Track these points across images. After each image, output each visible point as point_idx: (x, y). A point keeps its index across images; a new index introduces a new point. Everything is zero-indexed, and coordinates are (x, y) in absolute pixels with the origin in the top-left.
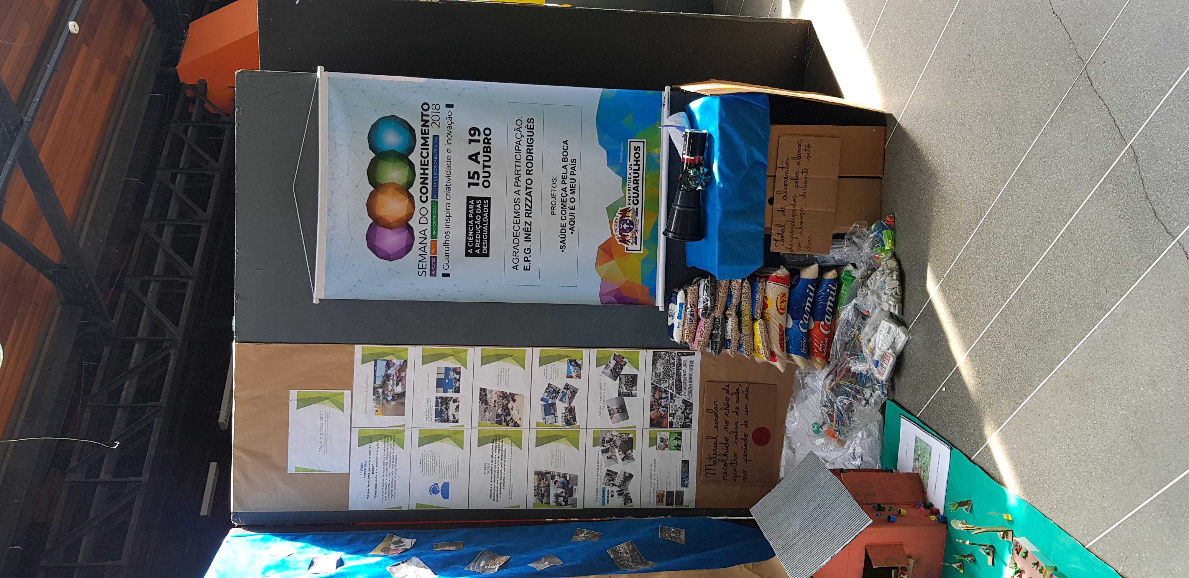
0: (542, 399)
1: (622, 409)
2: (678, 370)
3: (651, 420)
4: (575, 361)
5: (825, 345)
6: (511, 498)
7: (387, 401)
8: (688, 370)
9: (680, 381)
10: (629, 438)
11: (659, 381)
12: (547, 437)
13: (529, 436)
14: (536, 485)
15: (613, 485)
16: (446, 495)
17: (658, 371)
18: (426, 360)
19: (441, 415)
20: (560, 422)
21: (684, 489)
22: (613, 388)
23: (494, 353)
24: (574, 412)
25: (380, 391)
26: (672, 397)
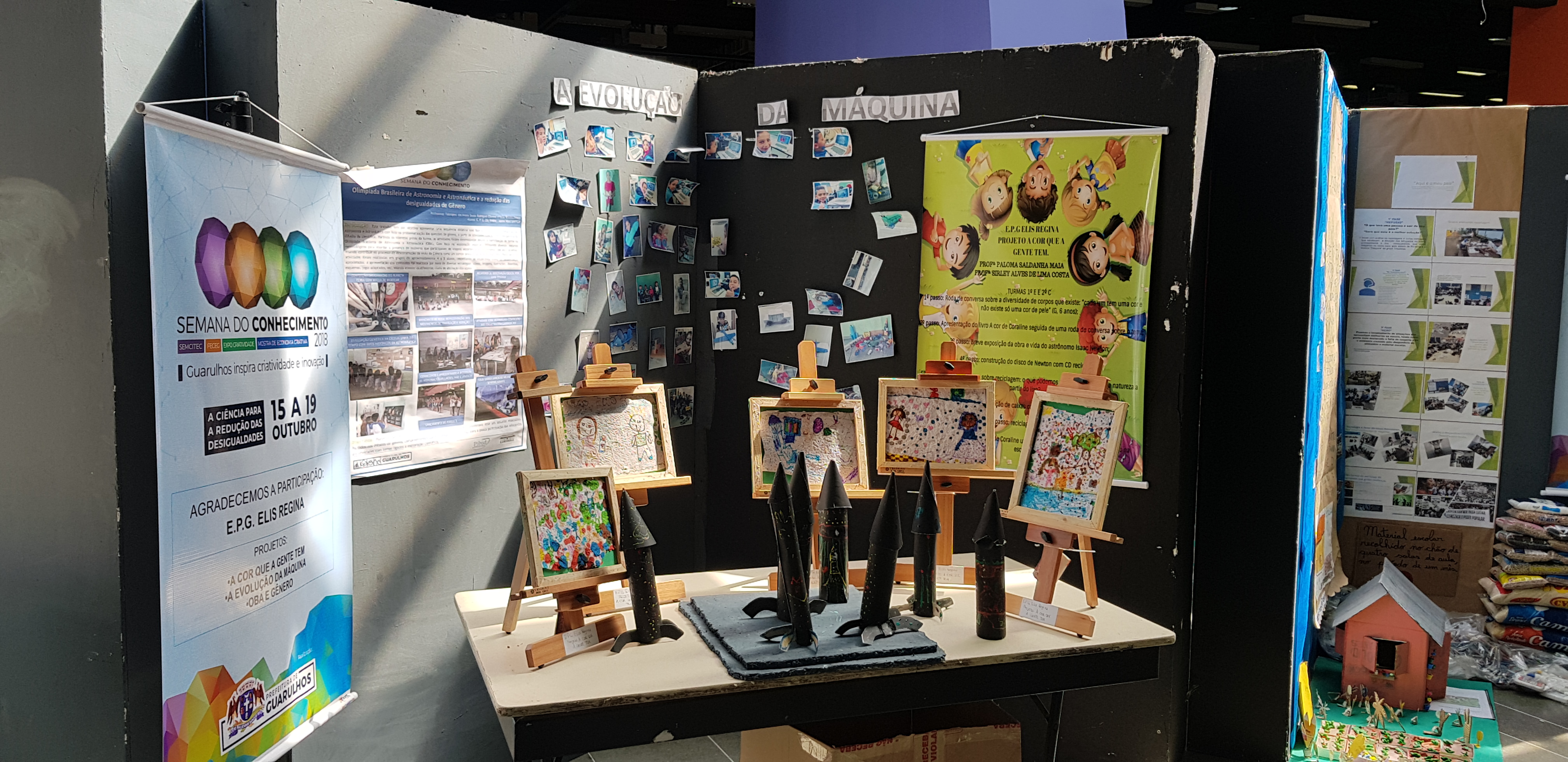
0: (1453, 380)
1: (1438, 453)
2: (1475, 506)
3: (1425, 479)
4: (1491, 411)
5: (1518, 640)
6: (1356, 350)
7: (1462, 240)
8: (1474, 515)
9: (1464, 507)
10: (1408, 458)
11: (1464, 488)
12: (1414, 384)
13: (1416, 367)
14: (1368, 373)
15: (1362, 442)
16: (1362, 293)
17: (1475, 487)
18: (1501, 276)
19: (1442, 289)
20: (1428, 396)
21: (1354, 506)
22: (1462, 445)
23: (1504, 336)
24: (1439, 409)
25: (1472, 234)
26: (1448, 499)
